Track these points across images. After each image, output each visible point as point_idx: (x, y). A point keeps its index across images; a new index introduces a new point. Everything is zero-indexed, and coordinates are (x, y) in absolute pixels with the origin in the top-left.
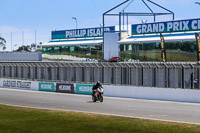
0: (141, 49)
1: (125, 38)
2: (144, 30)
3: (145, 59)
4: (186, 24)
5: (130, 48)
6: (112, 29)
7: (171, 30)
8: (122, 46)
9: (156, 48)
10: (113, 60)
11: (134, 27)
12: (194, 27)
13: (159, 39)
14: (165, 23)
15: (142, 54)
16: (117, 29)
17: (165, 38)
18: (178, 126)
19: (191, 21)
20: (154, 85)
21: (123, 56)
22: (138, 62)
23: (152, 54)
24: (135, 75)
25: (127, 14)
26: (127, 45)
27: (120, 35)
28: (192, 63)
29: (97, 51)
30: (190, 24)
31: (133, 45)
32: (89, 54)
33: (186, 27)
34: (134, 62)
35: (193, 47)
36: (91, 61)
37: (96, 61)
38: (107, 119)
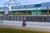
0: (14, 12)
1: (10, 10)
2: (14, 8)
3: (15, 15)
4: (24, 6)
5: (11, 12)
6: (7, 7)
7: (21, 8)
8: (9, 12)
9: (17, 12)
10: (7, 15)
11: (12, 7)
12: (26, 7)
13: (18, 10)
14: (19, 6)
15: (14, 13)
16: (8, 7)
17: (19, 10)
18: (22, 30)
19: (25, 6)
20: (17, 21)
21: (9, 14)
22: (13, 15)
23: (16, 13)
24: (12, 18)
25: (10, 4)
26: (10, 11)
27: (8, 9)
28: (25, 15)
29: (3, 13)
30: (25, 7)
31: (12, 11)
32: (1, 13)
33: (24, 7)
34: (12, 15)
35: (26, 12)
36: (2, 15)
37: (3, 15)
38: (6, 29)
